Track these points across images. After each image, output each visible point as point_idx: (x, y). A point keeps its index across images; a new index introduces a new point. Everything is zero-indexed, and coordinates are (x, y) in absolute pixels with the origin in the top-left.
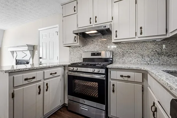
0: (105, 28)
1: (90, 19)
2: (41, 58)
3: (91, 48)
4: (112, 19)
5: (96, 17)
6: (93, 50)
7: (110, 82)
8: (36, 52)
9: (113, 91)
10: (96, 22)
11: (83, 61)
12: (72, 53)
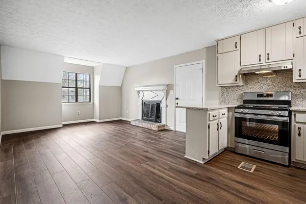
0: (286, 68)
1: (260, 56)
2: (177, 99)
3: (255, 87)
4: (294, 56)
5: (268, 54)
6: (259, 90)
7: (295, 126)
8: (171, 93)
9: (299, 134)
10: (268, 59)
11: (244, 104)
12: (225, 94)
